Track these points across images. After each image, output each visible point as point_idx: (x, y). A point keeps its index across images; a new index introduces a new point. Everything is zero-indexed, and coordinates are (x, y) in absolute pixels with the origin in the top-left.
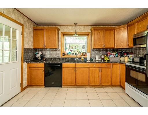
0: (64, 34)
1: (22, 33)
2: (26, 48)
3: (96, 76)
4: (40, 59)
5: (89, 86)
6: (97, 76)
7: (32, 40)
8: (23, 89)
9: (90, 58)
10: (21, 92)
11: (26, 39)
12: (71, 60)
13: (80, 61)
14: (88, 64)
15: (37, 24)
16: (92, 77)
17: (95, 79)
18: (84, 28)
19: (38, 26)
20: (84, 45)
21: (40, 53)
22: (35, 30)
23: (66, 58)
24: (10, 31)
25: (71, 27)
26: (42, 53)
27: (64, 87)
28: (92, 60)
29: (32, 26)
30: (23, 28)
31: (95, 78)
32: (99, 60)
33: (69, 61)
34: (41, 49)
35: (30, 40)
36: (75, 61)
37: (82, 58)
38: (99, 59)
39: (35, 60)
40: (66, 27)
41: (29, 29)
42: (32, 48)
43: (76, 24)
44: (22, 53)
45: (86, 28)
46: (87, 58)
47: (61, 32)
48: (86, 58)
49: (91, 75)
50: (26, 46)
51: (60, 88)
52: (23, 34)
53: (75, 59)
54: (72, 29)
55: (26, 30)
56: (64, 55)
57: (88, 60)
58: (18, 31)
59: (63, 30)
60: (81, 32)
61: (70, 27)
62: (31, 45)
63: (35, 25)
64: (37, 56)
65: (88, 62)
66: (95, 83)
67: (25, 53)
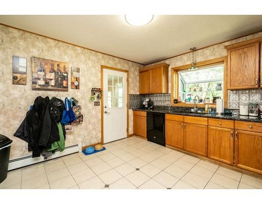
0: (176, 70)
1: (127, 79)
2: (131, 95)
3: (223, 144)
4: (146, 106)
5: (207, 158)
6: (227, 145)
7: (138, 84)
8: (129, 136)
9: (225, 109)
10: (128, 137)
11: (132, 85)
12: (185, 111)
13: (199, 113)
14: (206, 119)
15: (144, 65)
16: (215, 145)
17: (222, 150)
18: (212, 52)
19: (146, 67)
20: (219, 83)
21: (147, 100)
22: (141, 72)
23: (178, 108)
24: (112, 81)
25: (187, 56)
26: (150, 100)
27: (168, 147)
28: (230, 114)
29: (138, 69)
30: (128, 75)
31: (220, 148)
32: (250, 114)
33: (182, 112)
34: (149, 95)
35: (136, 86)
36: (192, 113)
37: (206, 109)
38: (249, 112)
39: (142, 107)
40: (178, 59)
41: (134, 74)
42: (138, 93)
43: (194, 50)
44: (128, 100)
45: (216, 50)
46: (216, 109)
47: (172, 68)
48: (214, 110)
49: (211, 140)
50: (132, 92)
51: (163, 147)
52: (128, 81)
53: (192, 110)
54: (188, 59)
55: (132, 75)
56: (176, 103)
57: (217, 114)
58: (123, 79)
59: (174, 64)
60: (206, 59)
61: (185, 57)
62: (136, 90)
63: (142, 66)
64: (144, 103)
65: (217, 116)
66: (220, 157)
67: (130, 99)
